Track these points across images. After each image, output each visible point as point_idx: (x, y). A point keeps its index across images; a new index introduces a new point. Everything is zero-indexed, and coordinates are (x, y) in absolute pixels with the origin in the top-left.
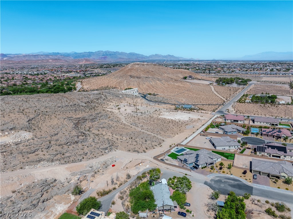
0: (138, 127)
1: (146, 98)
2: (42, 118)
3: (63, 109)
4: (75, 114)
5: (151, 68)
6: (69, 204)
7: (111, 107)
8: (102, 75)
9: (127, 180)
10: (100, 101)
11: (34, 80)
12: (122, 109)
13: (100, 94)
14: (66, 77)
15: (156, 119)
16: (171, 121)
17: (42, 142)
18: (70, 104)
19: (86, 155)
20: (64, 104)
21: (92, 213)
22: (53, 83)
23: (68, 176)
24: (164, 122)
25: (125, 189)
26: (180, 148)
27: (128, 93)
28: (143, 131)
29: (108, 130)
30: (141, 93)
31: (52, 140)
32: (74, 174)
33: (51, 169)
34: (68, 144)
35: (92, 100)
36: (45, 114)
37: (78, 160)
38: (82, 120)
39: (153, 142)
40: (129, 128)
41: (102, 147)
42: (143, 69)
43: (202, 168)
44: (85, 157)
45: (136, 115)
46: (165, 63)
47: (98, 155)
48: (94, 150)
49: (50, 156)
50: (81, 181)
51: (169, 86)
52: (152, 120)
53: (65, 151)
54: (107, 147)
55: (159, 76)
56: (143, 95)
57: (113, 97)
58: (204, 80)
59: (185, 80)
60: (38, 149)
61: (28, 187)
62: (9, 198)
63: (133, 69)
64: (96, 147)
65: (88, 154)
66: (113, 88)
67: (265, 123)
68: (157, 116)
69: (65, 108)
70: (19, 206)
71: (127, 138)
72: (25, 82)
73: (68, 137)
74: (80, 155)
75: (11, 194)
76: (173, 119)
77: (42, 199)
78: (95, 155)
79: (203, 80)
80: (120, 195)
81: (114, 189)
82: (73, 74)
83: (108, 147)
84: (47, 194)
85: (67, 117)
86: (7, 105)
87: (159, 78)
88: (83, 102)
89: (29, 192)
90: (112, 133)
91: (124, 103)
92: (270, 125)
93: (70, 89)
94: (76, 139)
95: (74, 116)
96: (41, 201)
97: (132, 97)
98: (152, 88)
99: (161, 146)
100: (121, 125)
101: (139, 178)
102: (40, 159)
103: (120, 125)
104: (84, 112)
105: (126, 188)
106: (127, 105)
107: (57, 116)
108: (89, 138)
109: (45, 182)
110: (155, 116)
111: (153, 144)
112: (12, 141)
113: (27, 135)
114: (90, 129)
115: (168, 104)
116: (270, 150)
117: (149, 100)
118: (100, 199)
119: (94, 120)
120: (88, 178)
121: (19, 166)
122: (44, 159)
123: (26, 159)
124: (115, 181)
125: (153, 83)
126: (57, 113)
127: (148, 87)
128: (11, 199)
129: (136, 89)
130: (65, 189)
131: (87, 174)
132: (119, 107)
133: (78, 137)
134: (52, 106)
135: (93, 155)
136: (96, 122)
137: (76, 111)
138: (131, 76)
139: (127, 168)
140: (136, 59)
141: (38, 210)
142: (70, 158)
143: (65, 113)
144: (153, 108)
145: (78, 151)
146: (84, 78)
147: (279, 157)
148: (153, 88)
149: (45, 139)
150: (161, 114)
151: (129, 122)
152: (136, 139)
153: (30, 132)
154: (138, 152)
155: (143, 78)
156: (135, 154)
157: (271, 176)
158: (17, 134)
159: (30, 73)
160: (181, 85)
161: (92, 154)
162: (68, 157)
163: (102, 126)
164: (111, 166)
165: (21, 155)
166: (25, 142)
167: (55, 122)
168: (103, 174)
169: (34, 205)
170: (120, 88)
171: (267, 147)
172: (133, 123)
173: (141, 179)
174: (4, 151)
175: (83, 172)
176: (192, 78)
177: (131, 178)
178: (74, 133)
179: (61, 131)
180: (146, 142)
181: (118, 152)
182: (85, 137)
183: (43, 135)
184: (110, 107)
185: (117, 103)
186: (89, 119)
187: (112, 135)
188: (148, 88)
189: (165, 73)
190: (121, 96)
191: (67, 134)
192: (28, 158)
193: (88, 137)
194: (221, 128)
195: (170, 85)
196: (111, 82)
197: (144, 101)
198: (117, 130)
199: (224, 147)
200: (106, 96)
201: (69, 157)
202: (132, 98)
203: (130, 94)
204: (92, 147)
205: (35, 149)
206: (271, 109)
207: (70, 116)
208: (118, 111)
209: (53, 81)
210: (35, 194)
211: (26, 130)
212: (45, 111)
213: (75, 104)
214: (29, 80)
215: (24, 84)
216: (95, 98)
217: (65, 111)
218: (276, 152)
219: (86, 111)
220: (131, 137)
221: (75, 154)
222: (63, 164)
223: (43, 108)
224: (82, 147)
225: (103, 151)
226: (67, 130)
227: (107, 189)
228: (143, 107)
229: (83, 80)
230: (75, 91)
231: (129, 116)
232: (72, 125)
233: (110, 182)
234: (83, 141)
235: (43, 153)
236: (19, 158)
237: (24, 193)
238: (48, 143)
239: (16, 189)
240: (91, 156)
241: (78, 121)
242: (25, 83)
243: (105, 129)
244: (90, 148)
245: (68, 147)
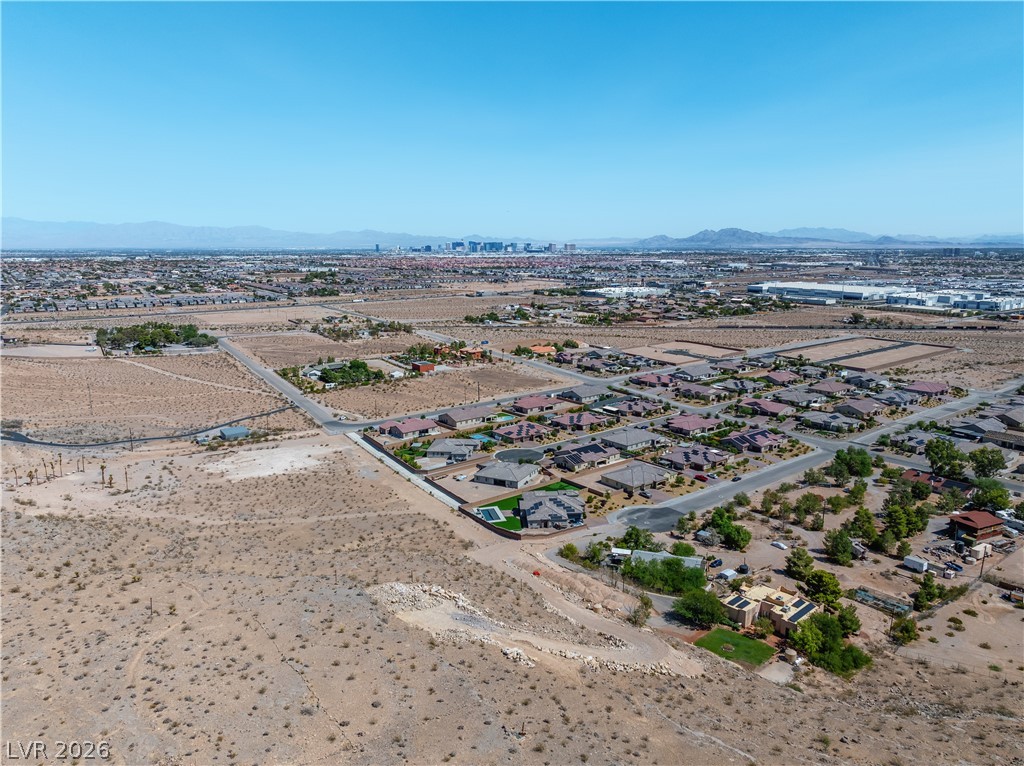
0: (279, 518)
16: (293, 478)
24: (283, 486)
67: (474, 421)
79: (50, 343)
92: (483, 421)
110: (216, 482)
115: (154, 442)
116: (586, 457)
147: (605, 462)
152: (374, 535)
194: (434, 453)
199: (525, 480)
218: (594, 456)
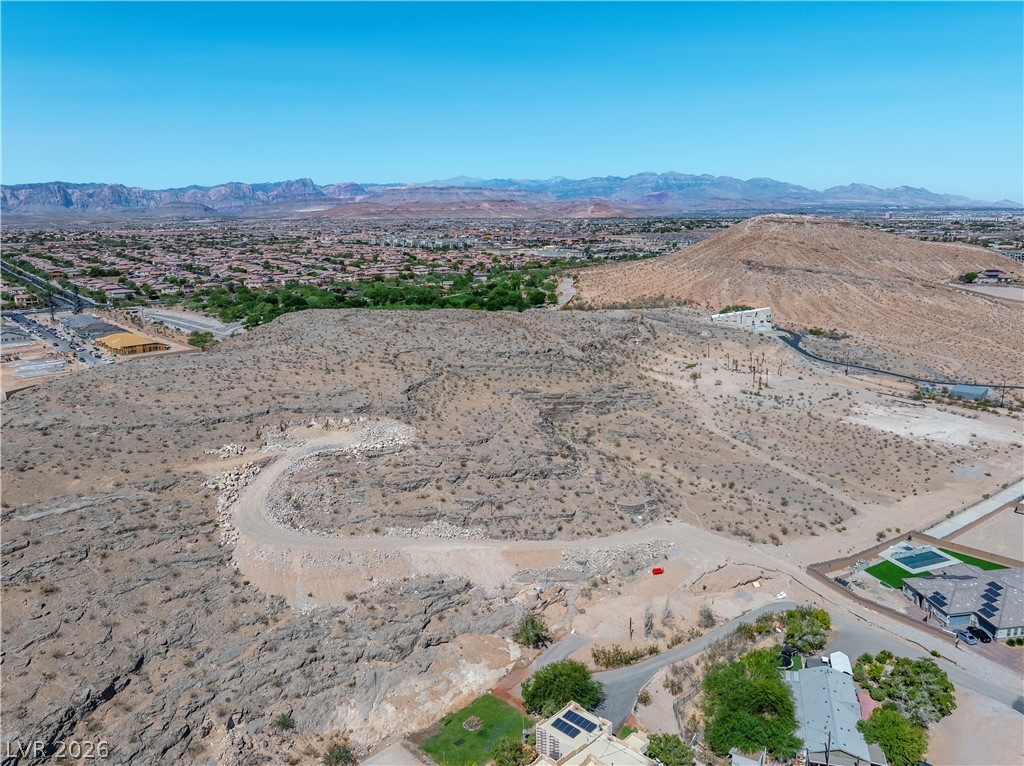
0: (759, 449)
1: (800, 345)
2: (446, 385)
3: (510, 363)
4: (547, 382)
5: (829, 236)
6: (503, 672)
7: (666, 368)
8: (644, 257)
9: (702, 631)
10: (630, 345)
11: (434, 266)
12: (707, 381)
13: (633, 320)
14: (528, 259)
15: (832, 427)
16: (891, 441)
17: (440, 459)
18: (535, 348)
19: (569, 522)
20: (514, 347)
21: (570, 715)
22: (489, 278)
23: (507, 578)
24: (863, 441)
25: (692, 660)
26: (919, 547)
27: (731, 324)
28: (775, 464)
29: (651, 447)
30: (782, 326)
31: (471, 457)
32: (525, 577)
33: (459, 548)
34: (518, 476)
35: (605, 341)
36: (456, 372)
37: (544, 532)
38: (566, 403)
39: (812, 509)
40: (727, 448)
41: (623, 501)
42: (796, 240)
43: (1011, 643)
44: (565, 526)
45: (754, 406)
46: (887, 216)
47: (609, 526)
48: (596, 508)
49: (460, 507)
50: (545, 604)
51: (898, 306)
52: (816, 428)
53: (505, 498)
54: (642, 506)
55: (860, 266)
56: (789, 335)
57: (677, 336)
60: (428, 480)
61: (390, 590)
62: (336, 613)
63: (760, 237)
64: (605, 500)
65: (578, 519)
66: (679, 305)
68: (836, 416)
69: (517, 359)
70: (361, 641)
71: (714, 484)
72: (409, 270)
73: (518, 453)
74: (551, 517)
75: (343, 603)
76: (903, 433)
77: (425, 635)
78: (598, 525)
80: (671, 677)
81: (653, 651)
82: (550, 251)
83: (646, 506)
84: (441, 625)
85: (522, 389)
86: (355, 338)
87: (860, 274)
88: (576, 344)
89: (390, 608)
90: (662, 459)
91: (716, 358)
93: (538, 300)
94: (543, 464)
95: (544, 390)
96: (422, 641)
97: (748, 339)
98: (826, 310)
99: (844, 529)
100: (698, 433)
101: (745, 632)
102: (431, 512)
103: (693, 435)
104: (576, 380)
105: (694, 655)
106: (726, 367)
107: (491, 383)
108: (584, 465)
109: (437, 586)
110: (829, 416)
111: (812, 517)
112: (357, 446)
113: (399, 433)
114: (589, 435)
115: (886, 376)
117: (811, 356)
118: (601, 677)
119: (608, 406)
120: (570, 598)
121: (370, 524)
122: (443, 513)
123: (390, 505)
124: (658, 626)
125: (833, 293)
126: (490, 373)
127: (813, 305)
128: (342, 617)
129: (763, 311)
130: (494, 620)
131: (567, 585)
132: (695, 370)
133: (549, 456)
134: (480, 350)
135: (593, 523)
136: (611, 417)
137: (550, 372)
139: (705, 588)
140: (772, 202)
141: (412, 666)
142: (520, 521)
143: (515, 376)
144: (823, 384)
145: (545, 503)
146: (584, 265)
148: (830, 312)
149: (449, 450)
150: (855, 409)
151: (728, 428)
152: (746, 490)
153: (409, 423)
154: (752, 540)
155: (796, 272)
156: (740, 544)
158: (374, 427)
159: (423, 242)
160: (949, 307)
161: (589, 521)
162: (514, 517)
163: (629, 430)
164: (650, 571)
165: (377, 491)
166: (394, 453)
167: (483, 400)
168: (619, 593)
169: (401, 649)
170: (704, 304)
172: (742, 431)
173: (752, 638)
174: (336, 471)
175: (556, 576)
176: (1000, 279)
177: (717, 626)
178: (538, 443)
179: (499, 432)
180: (784, 508)
181: (679, 527)
182: (572, 461)
183: (447, 439)
184: (664, 367)
185: (689, 355)
186: (589, 403)
187: (664, 465)
188: (811, 309)
189: (886, 255)
190: (705, 333)
191: (516, 444)
192: (397, 503)
193: (582, 462)
195: (901, 303)
196: (676, 283)
197: (791, 356)
198: (681, 449)
200: (652, 330)
201: (517, 518)
202: (745, 343)
203: (741, 326)
204: (592, 496)
205: (420, 478)
207: (529, 387)
208: (691, 384)
209: (489, 271)
210: (407, 617)
211: (398, 418)
212: (456, 364)
213: (550, 350)
214: (419, 264)
215: (405, 277)
216: (615, 332)
217: (517, 368)
219: (582, 376)
220: (730, 480)
221: (537, 511)
222: (497, 538)
223: (451, 354)
224: (558, 493)
225: (627, 516)
226: (518, 431)
227: (628, 648)
228: (785, 377)
229: (582, 273)
230: (552, 308)
231: (731, 405)
232: (533, 416)
233: (639, 625)
234: (565, 473)
235: (441, 494)
236: (374, 500)
237: (377, 606)
238: (458, 464)
239: (358, 591)
240: (584, 526)
241: (555, 404)
242: (406, 273)
243: (640, 443)
244: (586, 499)
245: (517, 487)
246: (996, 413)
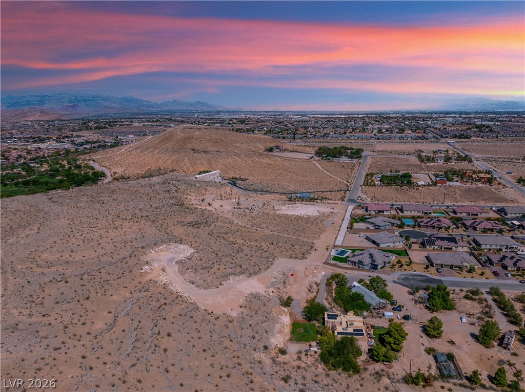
0: (264, 229)
1: (237, 185)
5: (213, 134)
6: (288, 316)
9: (319, 288)
10: (173, 194)
12: (216, 205)
13: (165, 182)
15: (275, 216)
16: (297, 218)
21: (328, 315)
23: (263, 288)
24: (290, 220)
26: (338, 250)
27: (206, 179)
28: (275, 233)
30: (225, 178)
33: (245, 283)
37: (258, 271)
38: (196, 224)
39: (302, 246)
40: (255, 231)
41: (263, 255)
42: (208, 138)
43: (381, 268)
44: (260, 268)
45: (244, 213)
46: (196, 116)
47: (268, 265)
51: (255, 164)
52: (271, 217)
55: (234, 148)
56: (230, 182)
57: (186, 187)
58: (298, 152)
59: (271, 153)
60: (214, 263)
61: (247, 301)
62: (242, 313)
63: (193, 138)
64: (260, 256)
65: (260, 265)
66: (171, 172)
67: (417, 212)
68: (273, 212)
75: (241, 309)
76: (298, 214)
79: (296, 152)
80: (327, 302)
81: (315, 297)
85: (178, 222)
87: (236, 151)
91: (209, 195)
92: (423, 213)
95: (185, 220)
97: (216, 185)
98: (232, 168)
99: (316, 249)
100: (241, 227)
101: (328, 285)
102: (226, 274)
104: (189, 214)
105: (325, 295)
106: (216, 198)
107: (164, 221)
109: (254, 296)
110: (270, 212)
111: (304, 248)
112: (182, 256)
115: (275, 194)
116: (439, 243)
117: (244, 189)
121: (217, 283)
122: (229, 273)
125: (230, 161)
126: (159, 217)
127: (225, 167)
128: (245, 314)
130: (273, 302)
131: (278, 286)
132: (206, 201)
135: (264, 265)
136: (213, 227)
138: (194, 150)
139: (307, 276)
142: (249, 270)
143: (169, 217)
144: (257, 200)
147: (451, 249)
148: (234, 169)
150: (276, 208)
151: (246, 223)
152: (279, 244)
153: (181, 243)
154: (300, 259)
155: (213, 152)
157: (455, 267)
160: (271, 162)
164: (290, 276)
166: (194, 256)
168: (291, 284)
171: (435, 239)
172: (252, 223)
174: (186, 267)
176: (280, 149)
177: (321, 285)
180: (294, 247)
181: (282, 260)
184: (194, 202)
185: (197, 195)
186: (203, 223)
188: (226, 169)
190: (198, 185)
192: (214, 273)
194: (368, 222)
197: (237, 190)
199: (388, 245)
200: (175, 186)
202: (216, 187)
203: (210, 180)
206: (412, 193)
208: (212, 208)
212: (143, 215)
218: (445, 244)
219: (187, 212)
220: (271, 242)
222: (250, 277)
225: (269, 260)
227: (311, 298)
233: (307, 291)
235: (222, 267)
237: (250, 307)
238: (215, 255)
239: (241, 304)
246: (317, 202)
